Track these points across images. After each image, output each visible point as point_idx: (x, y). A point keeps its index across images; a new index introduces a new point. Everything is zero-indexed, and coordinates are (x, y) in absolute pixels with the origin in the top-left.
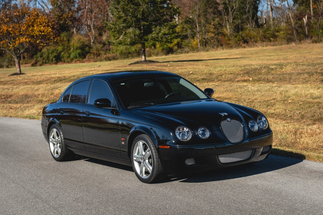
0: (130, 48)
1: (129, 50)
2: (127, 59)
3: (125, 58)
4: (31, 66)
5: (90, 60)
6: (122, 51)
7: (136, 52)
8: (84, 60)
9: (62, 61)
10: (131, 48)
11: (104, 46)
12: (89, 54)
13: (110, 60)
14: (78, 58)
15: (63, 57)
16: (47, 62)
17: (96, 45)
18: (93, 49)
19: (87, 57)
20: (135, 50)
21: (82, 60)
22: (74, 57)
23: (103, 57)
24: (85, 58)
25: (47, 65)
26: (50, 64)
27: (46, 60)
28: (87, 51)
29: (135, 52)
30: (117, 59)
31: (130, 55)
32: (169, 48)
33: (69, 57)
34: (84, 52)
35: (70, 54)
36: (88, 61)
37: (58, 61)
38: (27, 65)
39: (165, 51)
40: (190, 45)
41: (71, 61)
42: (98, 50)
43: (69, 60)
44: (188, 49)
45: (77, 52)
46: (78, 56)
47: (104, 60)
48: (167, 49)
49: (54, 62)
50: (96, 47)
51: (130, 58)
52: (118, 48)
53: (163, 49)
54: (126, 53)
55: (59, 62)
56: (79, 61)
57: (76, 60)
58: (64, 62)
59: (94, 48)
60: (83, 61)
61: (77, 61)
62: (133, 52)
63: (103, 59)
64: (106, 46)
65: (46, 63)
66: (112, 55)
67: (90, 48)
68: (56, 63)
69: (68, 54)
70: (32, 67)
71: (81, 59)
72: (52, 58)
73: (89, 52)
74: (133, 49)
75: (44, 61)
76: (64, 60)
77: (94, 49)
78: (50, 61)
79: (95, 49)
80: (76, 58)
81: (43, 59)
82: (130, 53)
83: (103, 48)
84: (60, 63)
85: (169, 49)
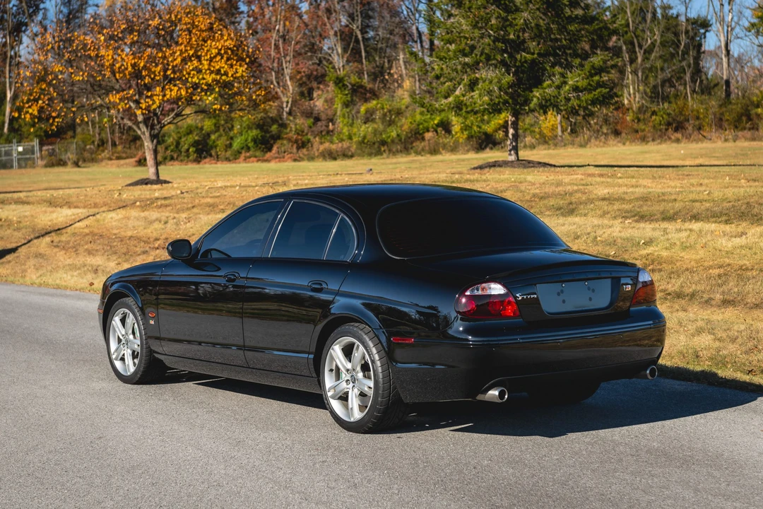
0: (384, 131)
1: (381, 134)
2: (379, 157)
3: (370, 155)
4: (134, 163)
5: (284, 157)
6: (364, 137)
7: (400, 140)
8: (268, 155)
9: (211, 156)
10: (388, 130)
11: (314, 124)
12: (279, 142)
13: (335, 159)
14: (252, 149)
15: (216, 147)
16: (175, 156)
17: (298, 121)
18: (289, 129)
19: (275, 149)
20: (398, 135)
21: (263, 156)
22: (242, 148)
23: (318, 150)
24: (270, 149)
25: (176, 163)
26: (182, 161)
27: (172, 151)
28: (274, 133)
29: (396, 141)
30: (352, 156)
31: (386, 147)
32: (485, 134)
33: (231, 145)
34: (268, 135)
35: (232, 138)
36: (276, 158)
37: (203, 156)
38: (122, 162)
39: (474, 142)
40: (537, 130)
41: (235, 157)
42: (300, 132)
43: (229, 153)
44: (533, 140)
45: (248, 135)
46: (251, 145)
47: (318, 157)
48: (480, 138)
49: (191, 158)
50: (296, 125)
51: (385, 155)
52: (355, 130)
53: (470, 137)
54: (374, 143)
55: (205, 158)
56: (256, 157)
57: (248, 154)
58: (218, 158)
59: (291, 128)
60: (265, 158)
61: (250, 157)
62: (393, 141)
63: (316, 154)
64: (319, 123)
65: (172, 158)
66: (340, 145)
67: (284, 126)
68: (198, 161)
69: (227, 140)
70: (136, 166)
71: (258, 153)
72: (186, 147)
73: (277, 137)
74: (394, 134)
75: (169, 152)
76: (217, 152)
77: (291, 130)
78: (183, 154)
79: (294, 129)
80: (248, 149)
81: (166, 148)
82: (383, 143)
83: (314, 129)
84: (207, 160)
85: (484, 137)
